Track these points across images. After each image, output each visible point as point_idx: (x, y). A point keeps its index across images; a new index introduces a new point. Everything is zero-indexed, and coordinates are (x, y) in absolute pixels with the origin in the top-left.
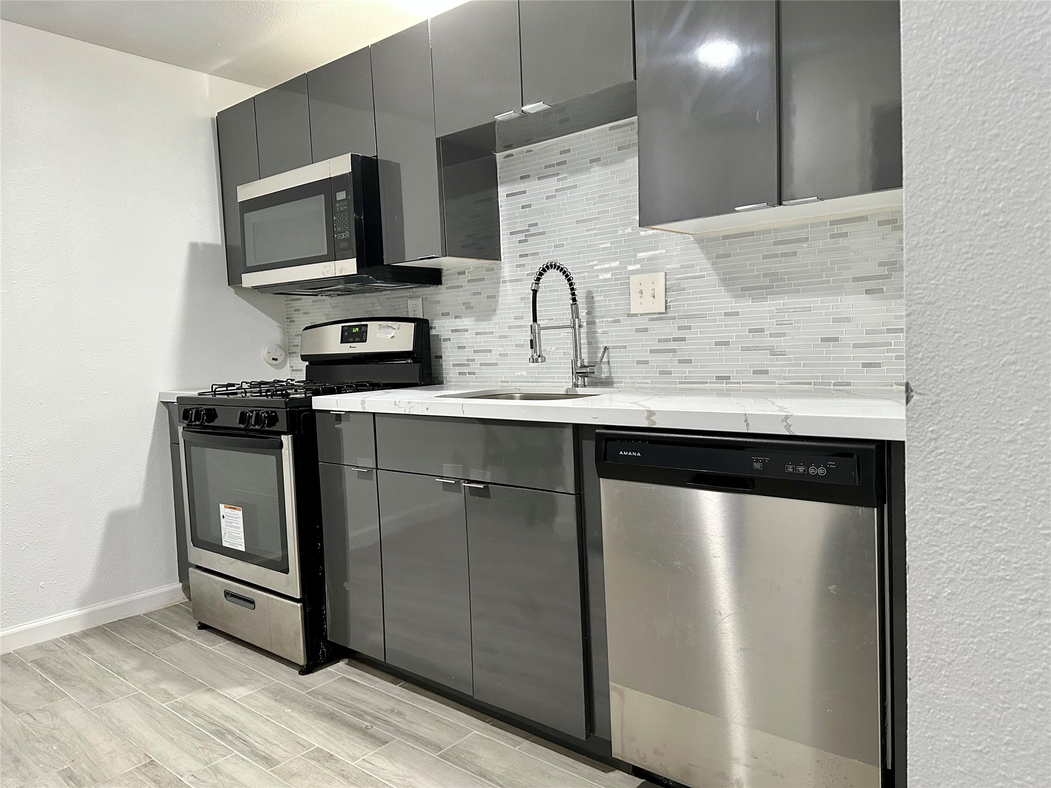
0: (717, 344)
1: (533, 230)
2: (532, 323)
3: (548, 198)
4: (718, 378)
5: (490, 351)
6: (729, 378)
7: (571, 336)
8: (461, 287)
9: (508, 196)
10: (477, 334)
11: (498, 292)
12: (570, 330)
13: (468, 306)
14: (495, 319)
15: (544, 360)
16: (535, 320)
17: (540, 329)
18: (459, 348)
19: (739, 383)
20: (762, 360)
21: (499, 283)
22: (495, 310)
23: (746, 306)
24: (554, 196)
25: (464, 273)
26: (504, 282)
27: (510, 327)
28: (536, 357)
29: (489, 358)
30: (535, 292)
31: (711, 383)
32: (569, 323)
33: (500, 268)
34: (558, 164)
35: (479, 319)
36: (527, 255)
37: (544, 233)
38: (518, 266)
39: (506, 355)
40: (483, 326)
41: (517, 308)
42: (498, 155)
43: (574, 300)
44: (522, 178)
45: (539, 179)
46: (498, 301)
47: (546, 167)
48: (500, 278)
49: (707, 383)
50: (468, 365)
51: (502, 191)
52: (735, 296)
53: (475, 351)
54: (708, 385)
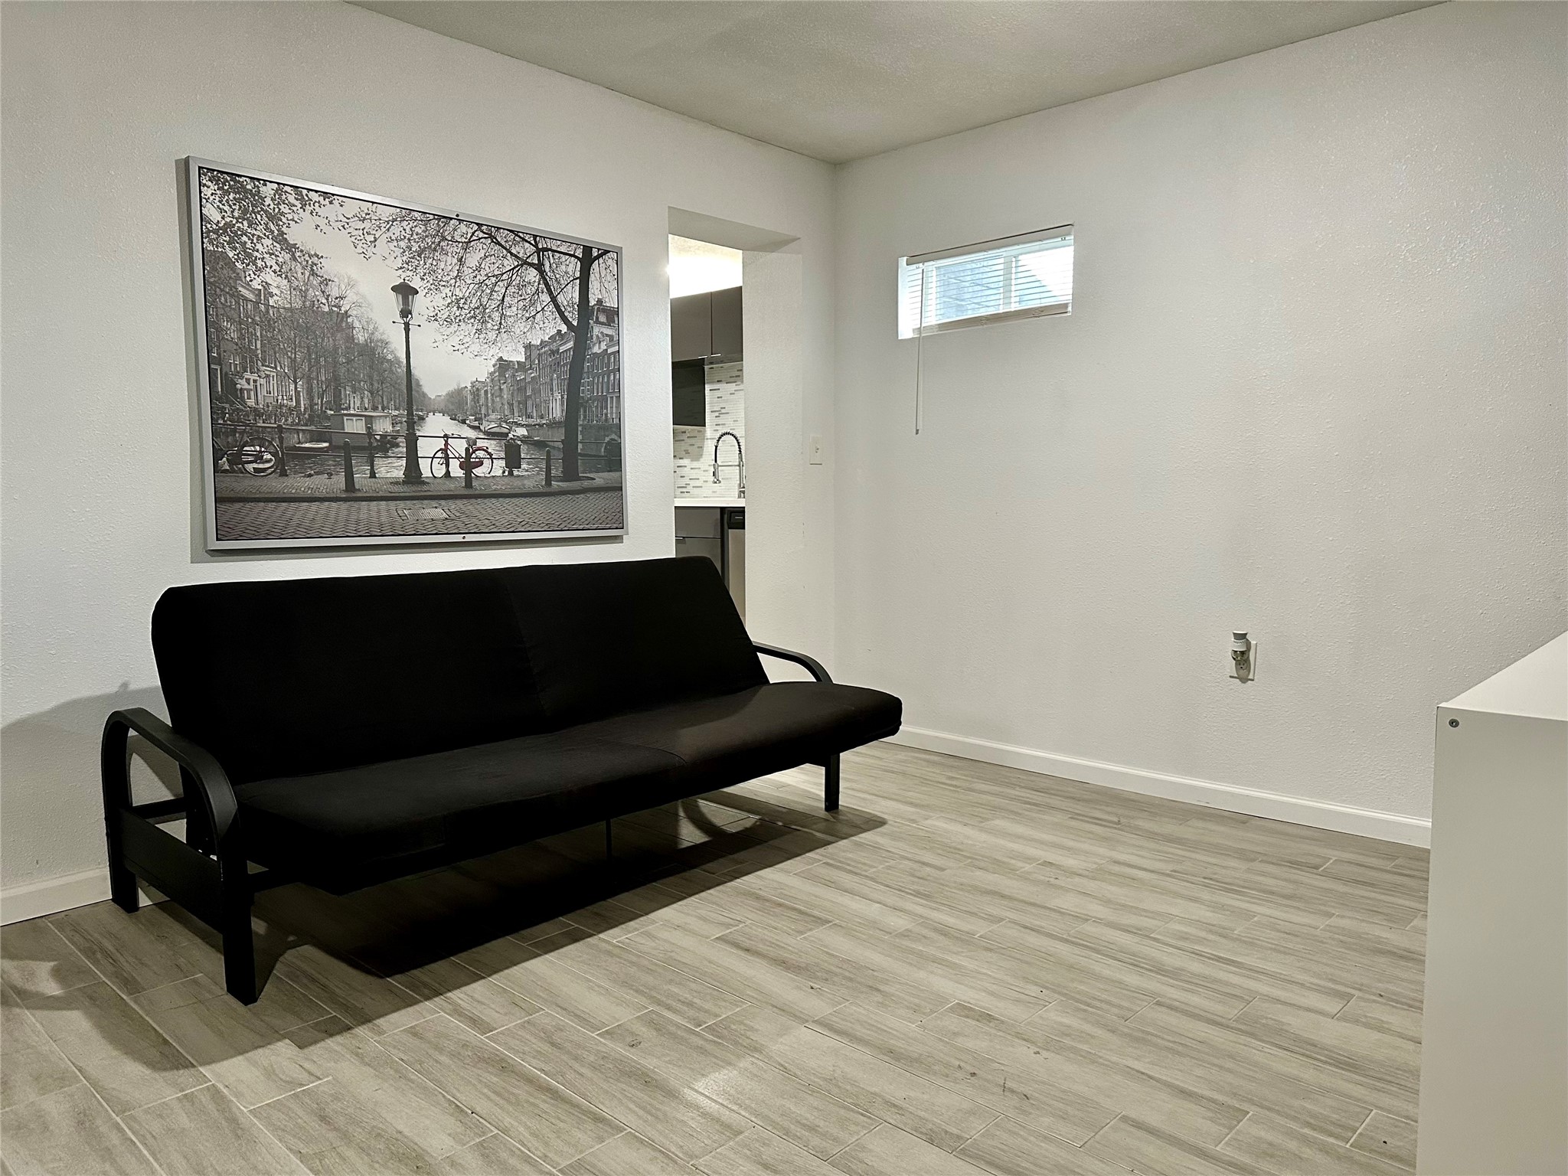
1: (723, 411)
2: (714, 462)
3: (731, 394)
5: (698, 479)
7: (738, 471)
8: (683, 440)
9: (710, 390)
10: (692, 469)
11: (704, 445)
12: (738, 468)
13: (687, 452)
15: (720, 482)
16: (716, 461)
17: (718, 466)
18: (681, 477)
21: (704, 439)
22: (702, 455)
24: (734, 394)
25: (685, 432)
26: (707, 439)
28: (716, 480)
29: (697, 483)
30: (716, 447)
32: (737, 463)
33: (705, 431)
34: (736, 376)
35: (693, 460)
36: (719, 425)
37: (728, 413)
38: (715, 430)
39: (707, 481)
40: (695, 464)
42: (706, 367)
43: (740, 451)
44: (718, 381)
45: (727, 383)
47: (731, 377)
48: (704, 436)
50: (686, 487)
51: (707, 387)
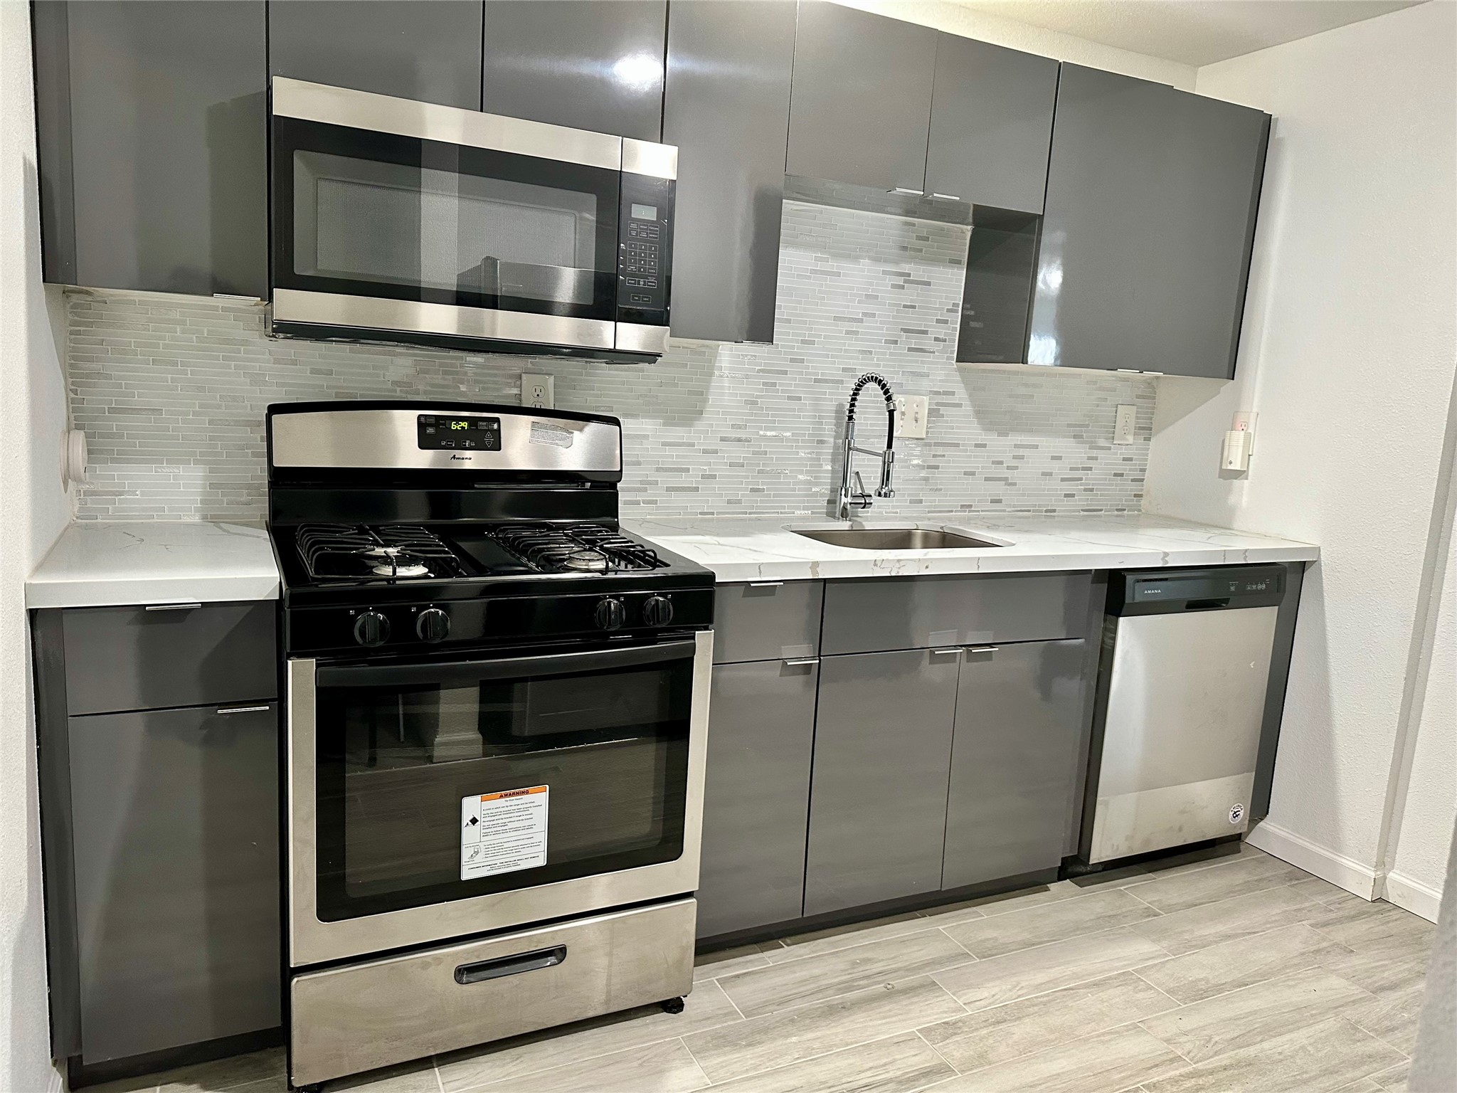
0: (965, 473)
4: (962, 506)
6: (971, 506)
10: (664, 443)
11: (708, 388)
14: (700, 425)
19: (978, 511)
20: (998, 489)
23: (992, 439)
27: (723, 439)
31: (956, 511)
35: (670, 422)
41: (737, 414)
46: (706, 400)
49: (952, 511)
52: (984, 430)
53: (658, 470)
54: (954, 513)
